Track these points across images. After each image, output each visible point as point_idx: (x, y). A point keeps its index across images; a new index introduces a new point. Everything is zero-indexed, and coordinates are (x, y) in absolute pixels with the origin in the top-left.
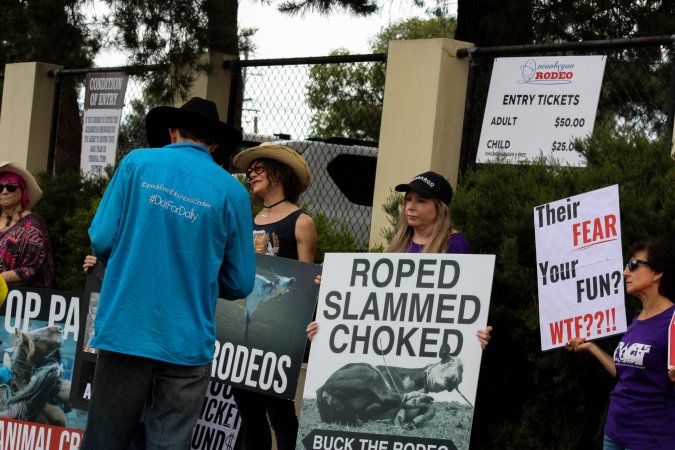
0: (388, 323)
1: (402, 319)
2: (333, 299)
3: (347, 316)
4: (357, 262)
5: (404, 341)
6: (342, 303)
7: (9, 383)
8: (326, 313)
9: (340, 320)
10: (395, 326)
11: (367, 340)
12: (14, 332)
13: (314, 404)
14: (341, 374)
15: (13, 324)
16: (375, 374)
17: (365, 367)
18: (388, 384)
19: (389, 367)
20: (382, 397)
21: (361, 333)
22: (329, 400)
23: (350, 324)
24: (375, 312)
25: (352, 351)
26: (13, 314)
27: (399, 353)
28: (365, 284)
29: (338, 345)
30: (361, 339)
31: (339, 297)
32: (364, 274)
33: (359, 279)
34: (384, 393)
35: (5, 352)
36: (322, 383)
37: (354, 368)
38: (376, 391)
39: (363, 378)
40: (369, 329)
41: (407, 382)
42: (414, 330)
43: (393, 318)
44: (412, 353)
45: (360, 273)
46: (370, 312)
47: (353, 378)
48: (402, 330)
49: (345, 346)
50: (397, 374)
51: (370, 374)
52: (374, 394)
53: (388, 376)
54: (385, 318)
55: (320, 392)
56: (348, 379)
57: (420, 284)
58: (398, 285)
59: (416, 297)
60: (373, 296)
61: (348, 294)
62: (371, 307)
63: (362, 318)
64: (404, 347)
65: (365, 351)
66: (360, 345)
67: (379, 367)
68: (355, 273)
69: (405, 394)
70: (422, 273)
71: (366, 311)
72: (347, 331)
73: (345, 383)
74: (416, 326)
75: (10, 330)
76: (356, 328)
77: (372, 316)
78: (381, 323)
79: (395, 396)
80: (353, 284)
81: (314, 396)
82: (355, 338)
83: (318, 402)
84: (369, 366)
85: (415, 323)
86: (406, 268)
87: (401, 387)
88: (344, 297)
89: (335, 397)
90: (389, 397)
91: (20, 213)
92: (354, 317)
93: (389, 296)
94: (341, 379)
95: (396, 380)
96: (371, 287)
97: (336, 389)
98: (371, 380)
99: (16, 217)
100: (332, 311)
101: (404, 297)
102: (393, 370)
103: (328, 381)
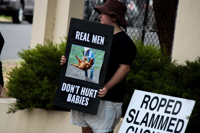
1: (155, 128)
2: (132, 113)
4: (146, 96)
6: (135, 116)
8: (127, 119)
9: (132, 124)
23: (135, 126)
28: (146, 108)
31: (135, 112)
40: (142, 130)
43: (152, 126)
45: (146, 102)
46: (144, 122)
54: (149, 126)
57: (166, 112)
59: (163, 117)
60: (147, 114)
61: (139, 111)
70: (168, 106)
72: (133, 130)
76: (137, 129)
78: (147, 128)
80: (141, 107)
85: (159, 130)
86: (163, 103)
92: (138, 123)
96: (148, 110)
100: (130, 119)
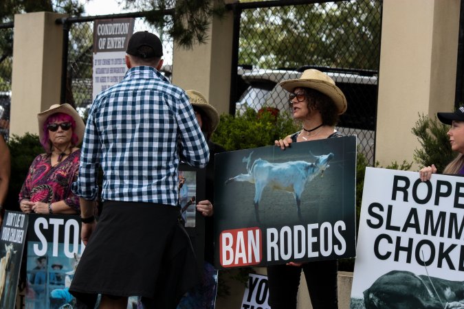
0: (429, 237)
1: (442, 235)
2: (376, 210)
3: (389, 227)
4: (397, 178)
5: (444, 255)
6: (384, 215)
7: (71, 303)
8: (369, 222)
9: (383, 230)
10: (436, 240)
11: (409, 250)
12: (73, 257)
13: (362, 303)
14: (387, 279)
15: (71, 250)
16: (419, 283)
17: (408, 276)
18: (430, 293)
19: (431, 278)
20: (425, 304)
21: (404, 243)
22: (376, 301)
23: (393, 235)
24: (416, 226)
25: (396, 259)
26: (71, 241)
27: (440, 265)
28: (406, 199)
29: (382, 252)
30: (404, 249)
31: (382, 209)
32: (404, 190)
33: (400, 194)
34: (428, 300)
35: (66, 275)
36: (369, 286)
37: (399, 275)
38: (420, 298)
39: (407, 284)
40: (411, 241)
41: (448, 292)
42: (453, 246)
43: (434, 233)
44: (452, 267)
45: (400, 189)
46: (412, 226)
47: (398, 284)
48: (442, 245)
49: (389, 254)
50: (440, 285)
51: (414, 282)
52: (418, 301)
53: (430, 285)
55: (367, 293)
56: (393, 284)
57: (457, 205)
58: (437, 203)
59: (453, 216)
60: (413, 212)
61: (390, 208)
62: (413, 221)
63: (405, 230)
64: (444, 261)
65: (409, 261)
66: (403, 255)
67: (422, 276)
68: (396, 189)
69: (447, 304)
70: (458, 195)
71: (407, 225)
72: (390, 241)
73: (390, 287)
74: (455, 243)
75: (70, 255)
76: (399, 239)
77: (414, 230)
78: (422, 237)
79: (437, 304)
80: (394, 198)
81: (362, 297)
82: (399, 248)
83: (365, 302)
84: (413, 275)
85: (453, 240)
86: (444, 189)
87: (443, 296)
88: (386, 209)
89: (381, 299)
90: (432, 305)
91: (71, 148)
92: (397, 229)
93: (429, 213)
94: (387, 283)
95: (438, 290)
96: (412, 203)
97: (382, 292)
98: (415, 287)
99: (67, 152)
100: (375, 221)
101: (442, 215)
102: (435, 280)
103: (374, 284)
